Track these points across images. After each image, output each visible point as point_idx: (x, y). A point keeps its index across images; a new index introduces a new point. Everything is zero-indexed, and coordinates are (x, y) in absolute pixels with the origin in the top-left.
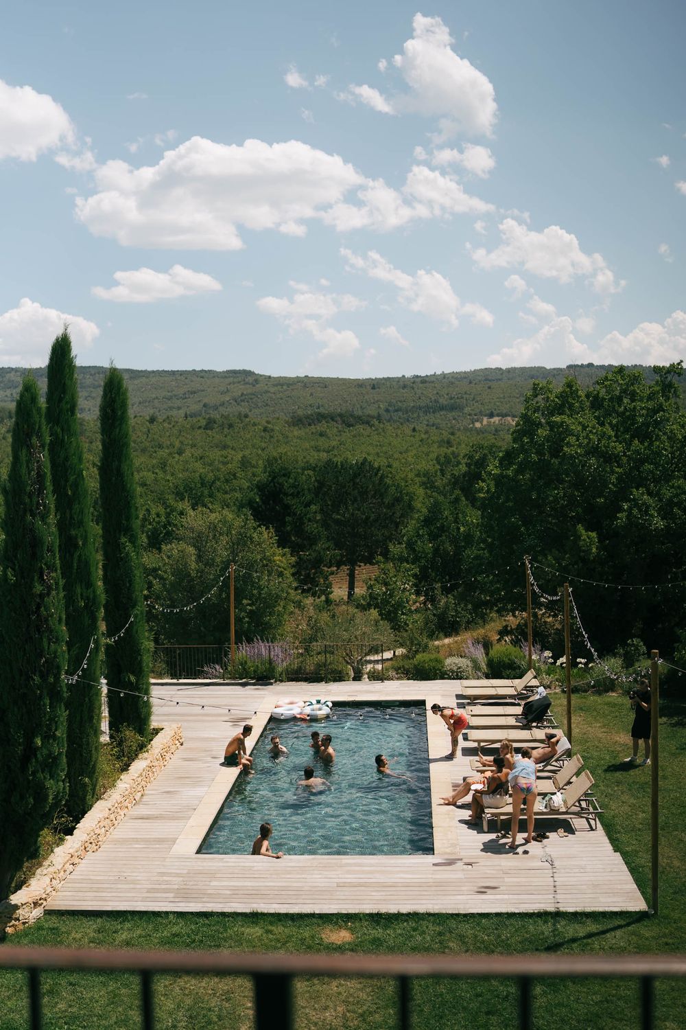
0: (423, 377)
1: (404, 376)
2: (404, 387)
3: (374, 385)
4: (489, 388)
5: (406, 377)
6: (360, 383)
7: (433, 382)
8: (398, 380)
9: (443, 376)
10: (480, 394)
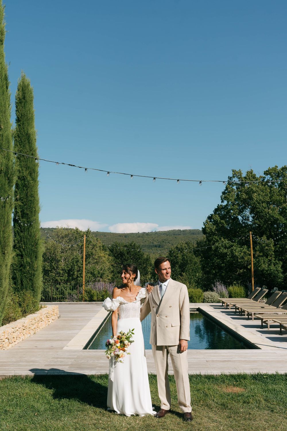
0: (147, 233)
1: (139, 233)
2: (139, 237)
3: (126, 236)
4: (176, 238)
5: (140, 233)
6: (120, 235)
7: (151, 235)
8: (136, 234)
9: (155, 233)
10: (171, 240)
